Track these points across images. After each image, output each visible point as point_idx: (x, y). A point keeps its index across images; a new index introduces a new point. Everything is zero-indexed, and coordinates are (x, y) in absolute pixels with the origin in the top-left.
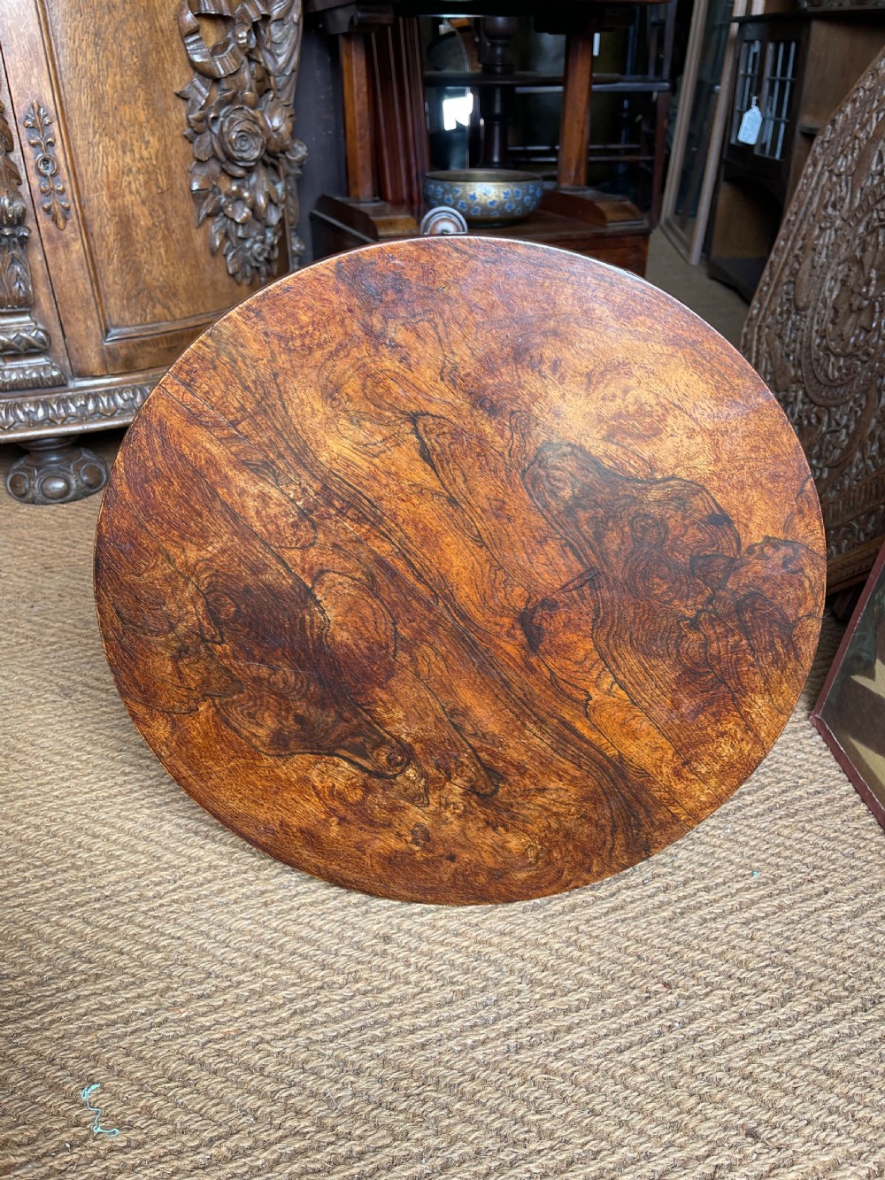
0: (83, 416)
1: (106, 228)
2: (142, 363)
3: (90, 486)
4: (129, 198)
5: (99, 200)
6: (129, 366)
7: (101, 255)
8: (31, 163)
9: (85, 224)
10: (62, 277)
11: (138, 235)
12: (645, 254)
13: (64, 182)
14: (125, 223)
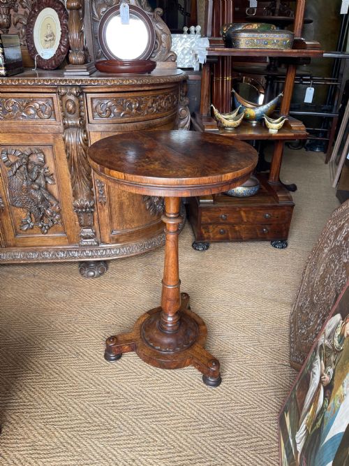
0: (102, 256)
1: (116, 206)
2: (121, 240)
3: (101, 274)
4: (123, 198)
5: (115, 199)
6: (117, 241)
7: (114, 212)
8: (97, 191)
9: (110, 205)
10: (102, 219)
11: (125, 207)
12: (292, 212)
13: (106, 196)
14: (121, 205)
